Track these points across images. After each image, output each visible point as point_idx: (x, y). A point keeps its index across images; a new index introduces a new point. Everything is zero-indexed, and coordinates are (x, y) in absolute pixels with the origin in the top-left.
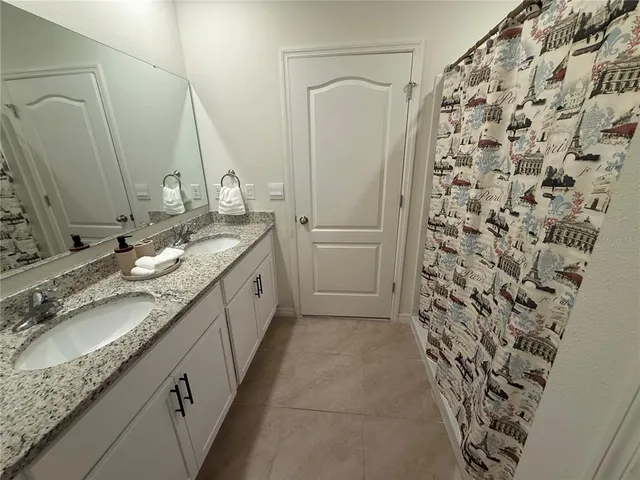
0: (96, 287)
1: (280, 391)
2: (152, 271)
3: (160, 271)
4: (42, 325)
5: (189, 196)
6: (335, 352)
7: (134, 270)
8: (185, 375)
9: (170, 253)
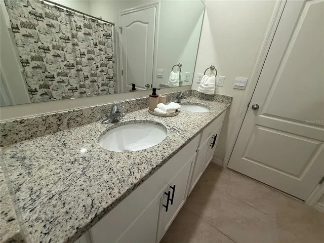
0: (137, 113)
1: (209, 212)
2: (165, 113)
3: (168, 113)
4: (113, 124)
5: (183, 79)
6: (252, 205)
7: (156, 109)
8: (174, 186)
9: (174, 105)
